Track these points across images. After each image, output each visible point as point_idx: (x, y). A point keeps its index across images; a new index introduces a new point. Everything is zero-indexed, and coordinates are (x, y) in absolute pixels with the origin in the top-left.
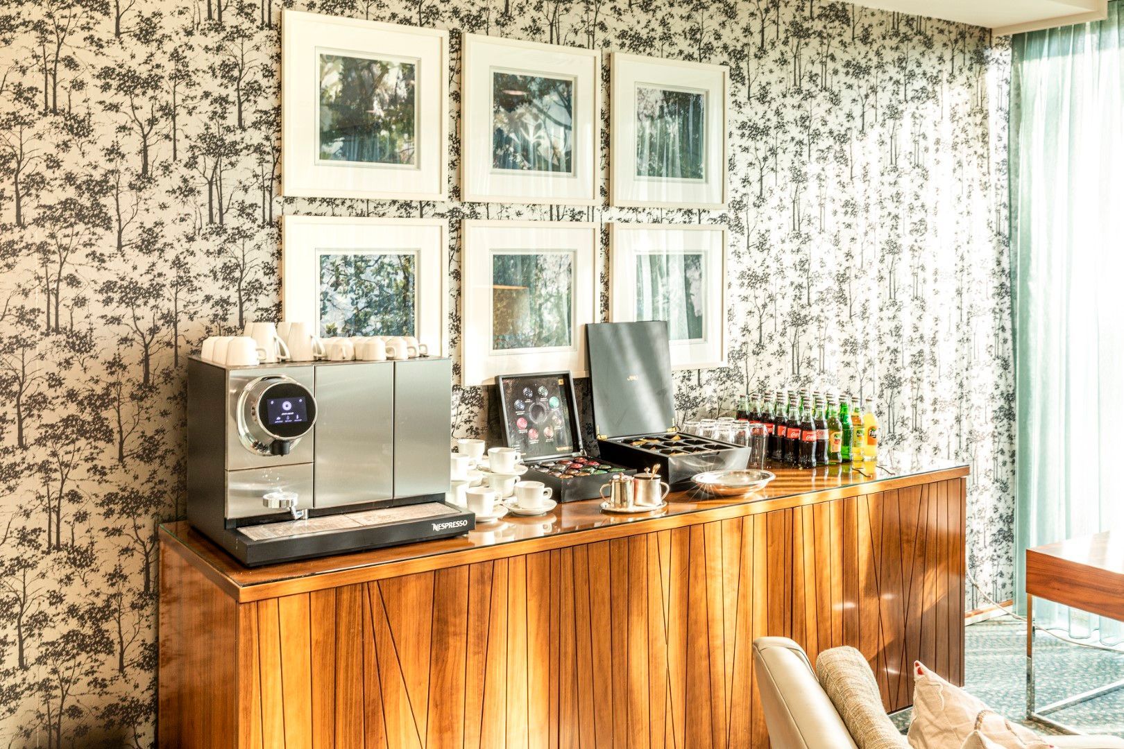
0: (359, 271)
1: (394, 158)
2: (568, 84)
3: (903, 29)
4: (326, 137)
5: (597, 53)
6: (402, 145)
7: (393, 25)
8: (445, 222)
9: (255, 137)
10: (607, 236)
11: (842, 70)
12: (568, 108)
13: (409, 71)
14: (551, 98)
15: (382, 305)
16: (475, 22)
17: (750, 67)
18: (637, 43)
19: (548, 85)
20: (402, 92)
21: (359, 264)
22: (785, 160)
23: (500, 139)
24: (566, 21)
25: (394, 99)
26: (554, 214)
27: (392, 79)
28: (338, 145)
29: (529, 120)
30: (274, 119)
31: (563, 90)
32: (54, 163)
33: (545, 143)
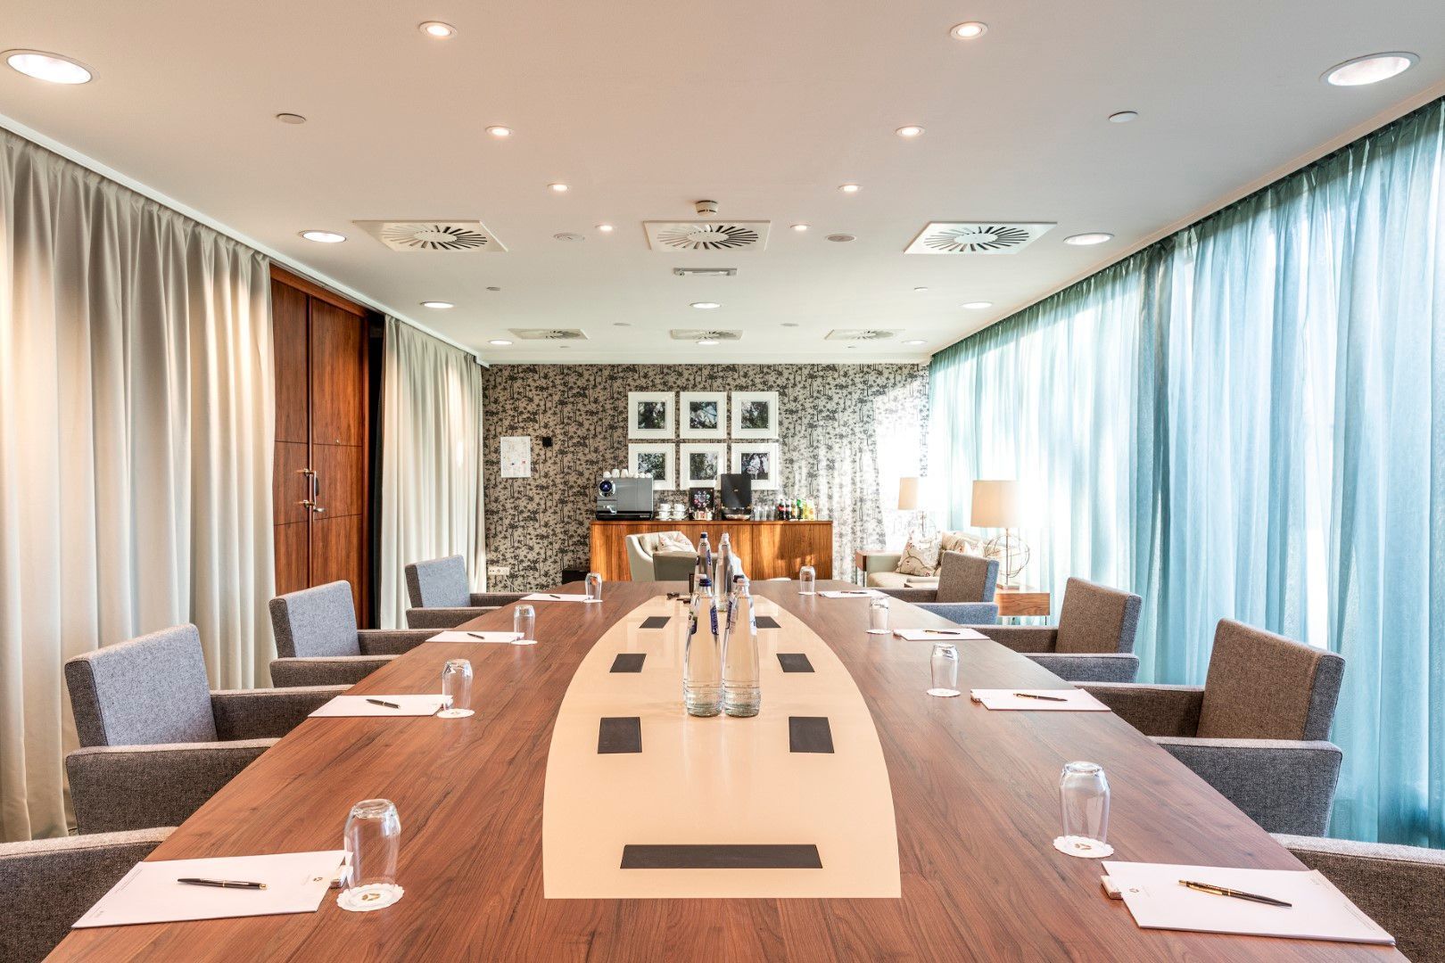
0: (649, 458)
1: (659, 427)
2: (715, 403)
3: (865, 369)
4: (640, 423)
5: (725, 393)
6: (662, 424)
7: (659, 393)
8: (674, 444)
9: (622, 424)
10: (729, 448)
11: (833, 388)
12: (716, 410)
13: (663, 404)
14: (710, 408)
15: (656, 467)
16: (685, 389)
17: (789, 391)
18: (741, 388)
19: (708, 404)
20: (662, 410)
21: (649, 456)
22: (806, 421)
23: (692, 420)
24: (715, 385)
25: (659, 412)
26: (712, 441)
27: (659, 407)
28: (643, 425)
29: (702, 415)
30: (626, 420)
31: (714, 405)
32: (575, 433)
33: (708, 421)
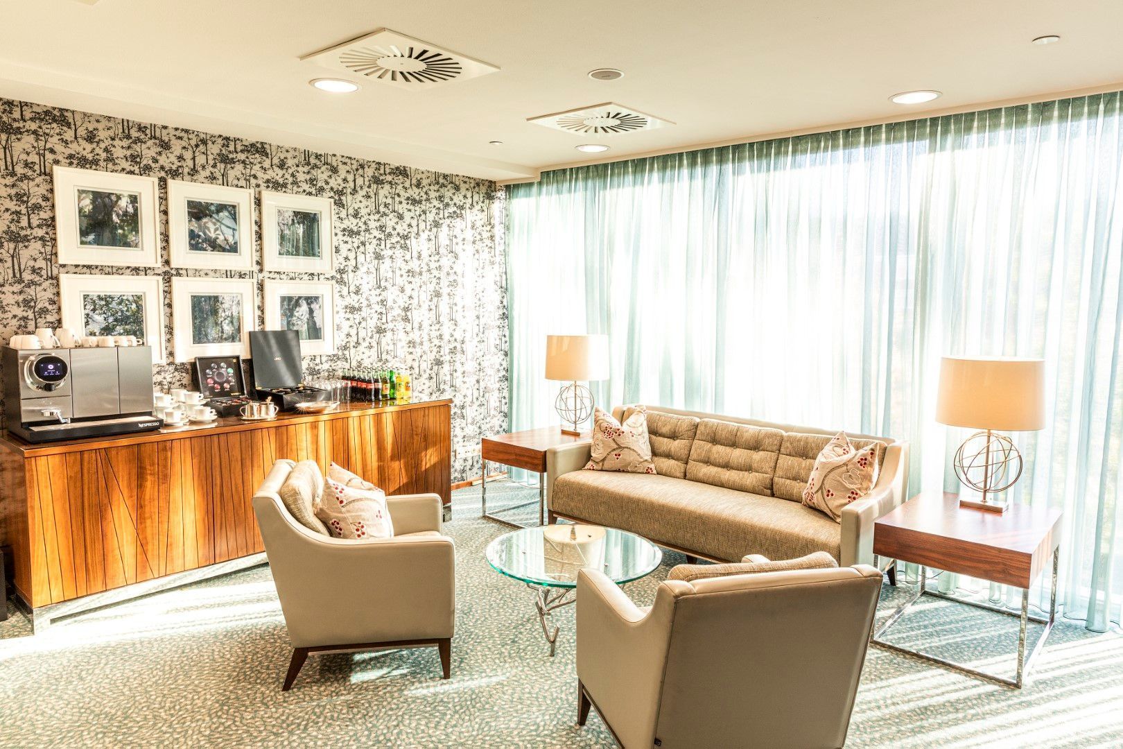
0: (107, 304)
1: (127, 244)
2: (234, 207)
3: (441, 181)
4: (84, 233)
5: (252, 191)
6: (131, 238)
7: (123, 175)
8: (160, 278)
9: (40, 232)
10: (261, 287)
11: (404, 202)
12: (235, 219)
13: (134, 199)
14: (224, 214)
15: (123, 320)
16: (175, 174)
17: (347, 199)
18: (277, 186)
19: (221, 208)
20: (131, 210)
21: (107, 300)
22: (370, 248)
23: (192, 235)
24: (232, 174)
25: (126, 213)
26: (229, 274)
27: (124, 203)
28: (91, 237)
29: (210, 225)
30: (51, 223)
31: (232, 210)
33: (221, 237)
